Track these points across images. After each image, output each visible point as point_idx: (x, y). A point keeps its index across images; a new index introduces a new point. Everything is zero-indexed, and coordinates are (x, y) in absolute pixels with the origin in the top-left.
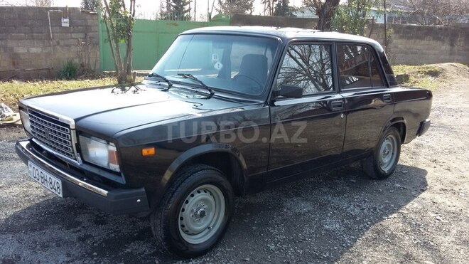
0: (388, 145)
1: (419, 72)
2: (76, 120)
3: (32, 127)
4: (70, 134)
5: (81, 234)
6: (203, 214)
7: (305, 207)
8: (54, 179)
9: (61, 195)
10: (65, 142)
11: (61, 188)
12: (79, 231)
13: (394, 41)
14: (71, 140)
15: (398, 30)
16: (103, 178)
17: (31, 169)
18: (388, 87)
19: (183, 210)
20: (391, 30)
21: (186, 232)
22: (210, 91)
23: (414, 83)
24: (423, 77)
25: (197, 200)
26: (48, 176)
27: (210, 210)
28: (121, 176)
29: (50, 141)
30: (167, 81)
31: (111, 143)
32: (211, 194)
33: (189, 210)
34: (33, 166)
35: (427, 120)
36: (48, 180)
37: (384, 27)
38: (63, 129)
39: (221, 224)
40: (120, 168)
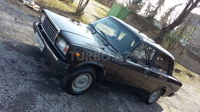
0: (156, 94)
1: (185, 72)
2: (61, 30)
3: (44, 21)
4: (56, 34)
5: (40, 65)
6: (82, 83)
7: (115, 98)
8: (42, 44)
9: (42, 50)
10: (53, 35)
11: (43, 48)
12: (40, 63)
13: (184, 55)
14: (55, 36)
15: (188, 52)
16: (58, 53)
17: (36, 35)
18: (168, 75)
19: (77, 78)
20: (186, 51)
21: (74, 85)
22: (108, 43)
23: (181, 75)
24: (186, 75)
25: (83, 77)
26: (41, 41)
27: (85, 82)
28: (65, 57)
29: (48, 30)
30: (96, 31)
31: (68, 45)
32: (89, 78)
33: (79, 79)
34: (37, 35)
35: (175, 93)
36: (40, 43)
37: (184, 47)
38: (55, 31)
39: (86, 89)
40: (66, 54)
